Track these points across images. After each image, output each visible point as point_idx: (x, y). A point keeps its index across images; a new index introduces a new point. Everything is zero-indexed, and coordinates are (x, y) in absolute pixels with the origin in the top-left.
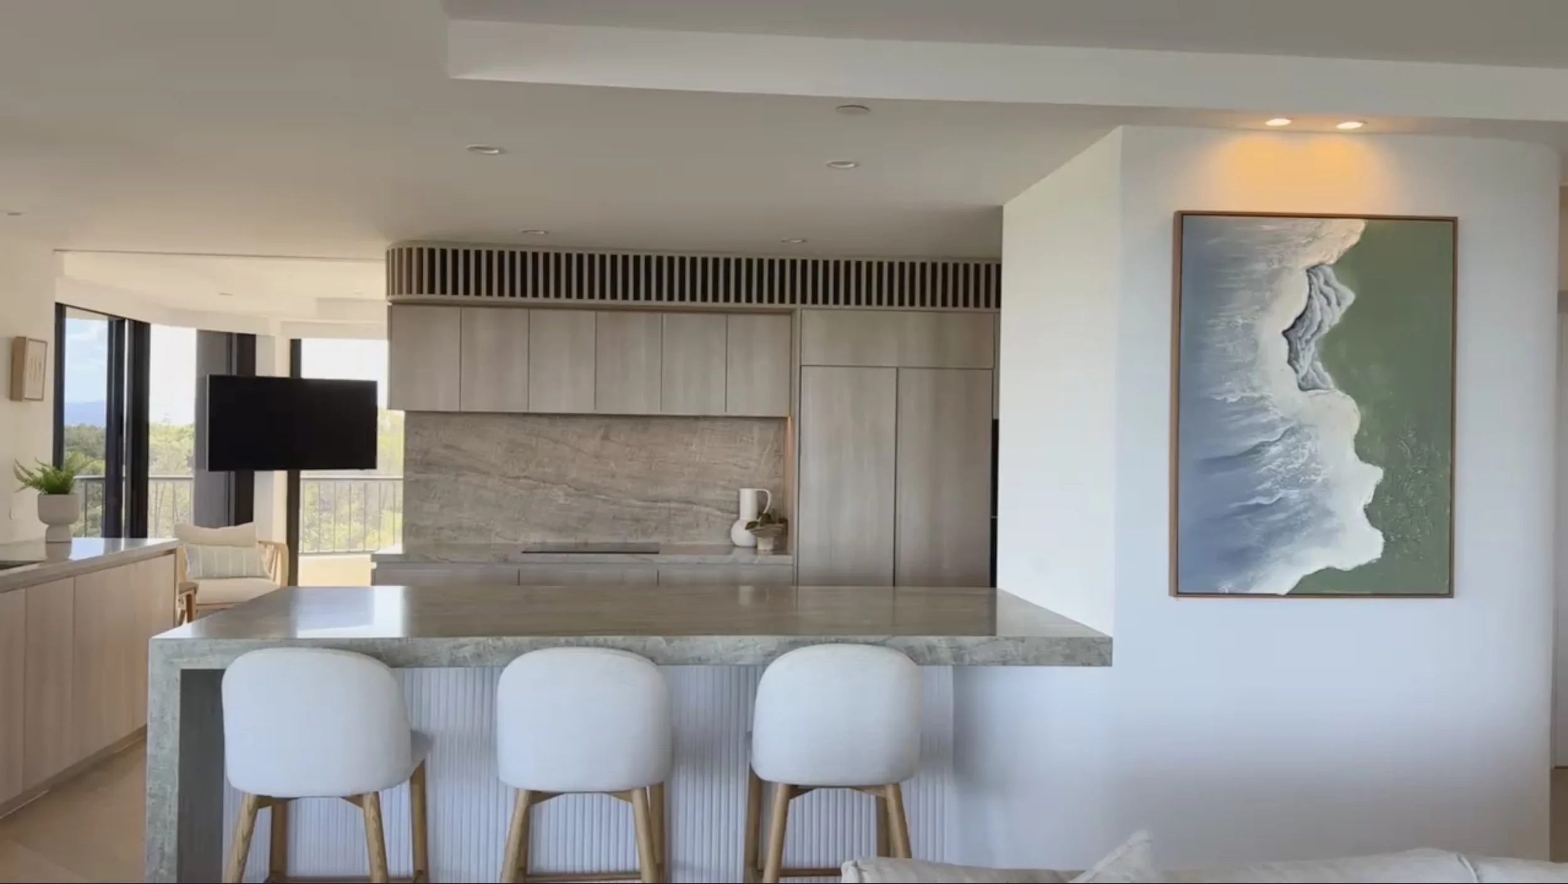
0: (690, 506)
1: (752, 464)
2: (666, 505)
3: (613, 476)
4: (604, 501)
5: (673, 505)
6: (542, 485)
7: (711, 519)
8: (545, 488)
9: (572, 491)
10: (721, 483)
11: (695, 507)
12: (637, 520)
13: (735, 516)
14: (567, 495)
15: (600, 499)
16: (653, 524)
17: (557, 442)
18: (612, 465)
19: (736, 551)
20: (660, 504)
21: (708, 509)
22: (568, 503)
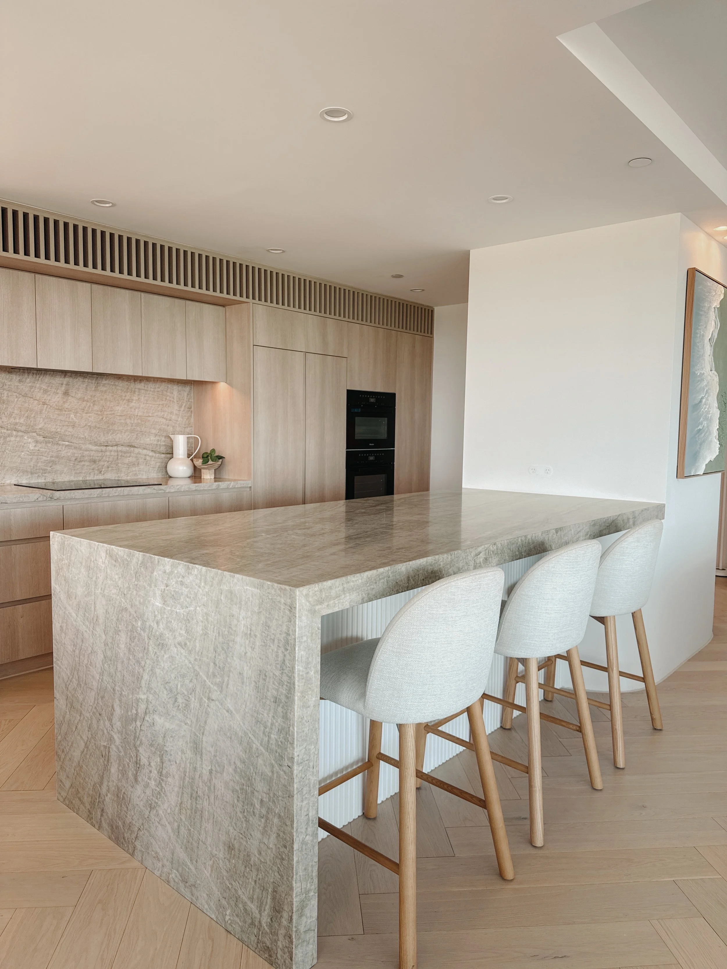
0: (132, 449)
1: (174, 417)
2: (115, 448)
3: (74, 426)
4: (67, 446)
5: (120, 448)
6: (14, 433)
7: (148, 458)
8: (16, 436)
9: (41, 439)
10: (153, 431)
11: (136, 450)
12: (95, 462)
13: (169, 456)
14: (37, 442)
15: (63, 445)
16: (106, 464)
17: (25, 396)
18: (72, 416)
19: (171, 482)
20: (110, 448)
21: (145, 452)
22: (37, 448)
